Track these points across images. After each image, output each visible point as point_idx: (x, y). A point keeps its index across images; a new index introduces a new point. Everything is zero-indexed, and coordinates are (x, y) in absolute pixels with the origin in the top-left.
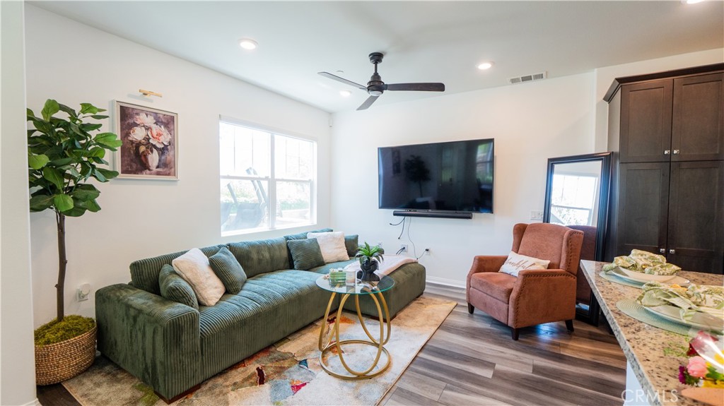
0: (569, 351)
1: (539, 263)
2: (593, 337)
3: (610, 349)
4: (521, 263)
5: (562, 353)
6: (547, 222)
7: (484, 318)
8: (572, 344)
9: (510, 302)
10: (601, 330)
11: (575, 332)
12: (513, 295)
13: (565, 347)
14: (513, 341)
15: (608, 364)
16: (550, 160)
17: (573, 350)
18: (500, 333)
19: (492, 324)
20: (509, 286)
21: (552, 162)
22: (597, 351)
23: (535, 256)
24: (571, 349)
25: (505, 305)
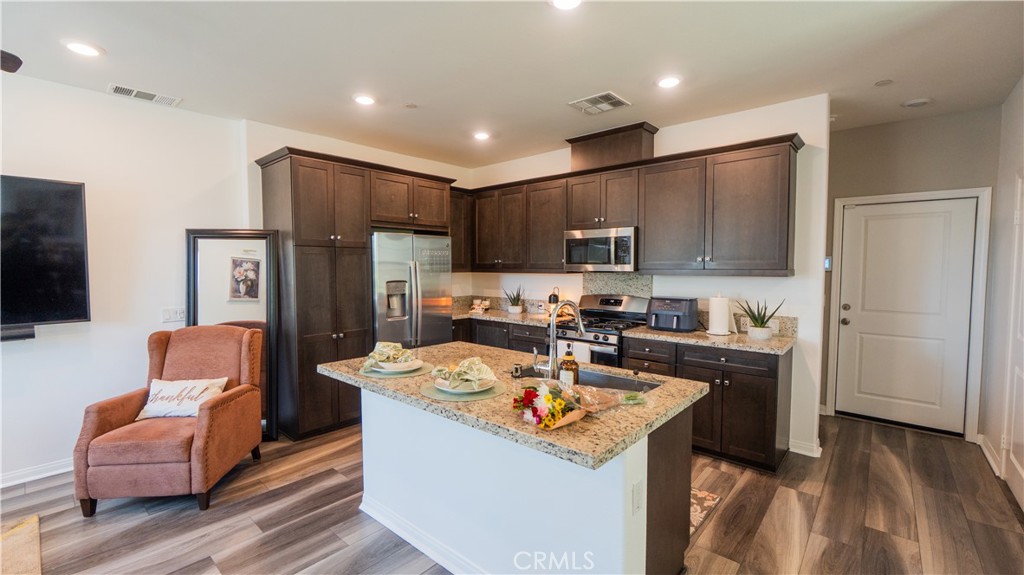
0: (274, 483)
1: (212, 384)
2: (283, 454)
3: (306, 457)
4: (184, 394)
5: (271, 489)
6: (194, 324)
7: (123, 510)
8: (272, 472)
9: (193, 457)
10: (283, 442)
11: (262, 458)
12: (198, 444)
13: (268, 480)
14: (203, 513)
15: (317, 472)
16: (189, 232)
17: (277, 478)
18: (174, 515)
19: (147, 509)
20: (186, 433)
21: (194, 236)
22: (298, 466)
23: (200, 376)
24: (274, 479)
25: (184, 466)
